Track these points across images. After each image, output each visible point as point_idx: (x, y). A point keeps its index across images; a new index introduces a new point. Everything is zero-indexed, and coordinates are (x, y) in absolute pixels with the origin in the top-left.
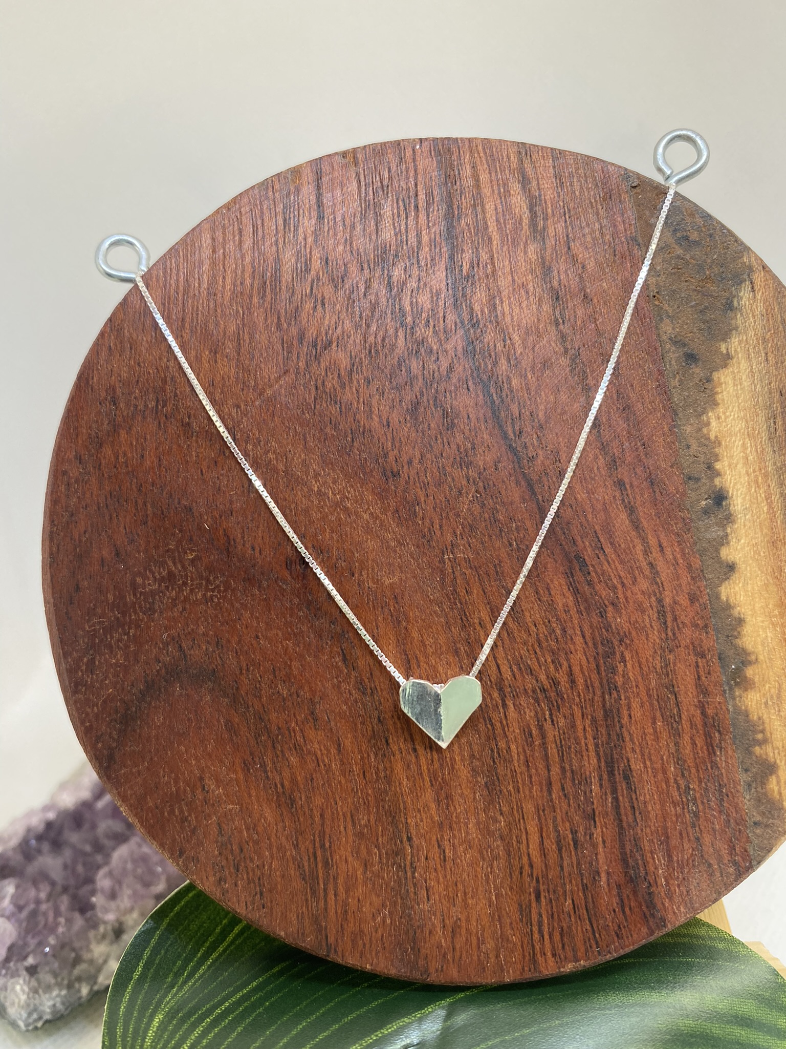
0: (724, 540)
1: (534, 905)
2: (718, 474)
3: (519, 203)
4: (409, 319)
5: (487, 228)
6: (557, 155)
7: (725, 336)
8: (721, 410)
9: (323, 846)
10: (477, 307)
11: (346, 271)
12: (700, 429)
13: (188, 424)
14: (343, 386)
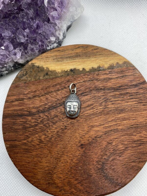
0: (79, 70)
1: (143, 103)
2: (67, 70)
3: (16, 103)
4: (37, 124)
5: (21, 109)
6: (8, 96)
7: (44, 68)
8: (56, 70)
9: (134, 142)
10: (35, 111)
11: (26, 136)
12: (60, 73)
13: (54, 168)
14: (48, 137)
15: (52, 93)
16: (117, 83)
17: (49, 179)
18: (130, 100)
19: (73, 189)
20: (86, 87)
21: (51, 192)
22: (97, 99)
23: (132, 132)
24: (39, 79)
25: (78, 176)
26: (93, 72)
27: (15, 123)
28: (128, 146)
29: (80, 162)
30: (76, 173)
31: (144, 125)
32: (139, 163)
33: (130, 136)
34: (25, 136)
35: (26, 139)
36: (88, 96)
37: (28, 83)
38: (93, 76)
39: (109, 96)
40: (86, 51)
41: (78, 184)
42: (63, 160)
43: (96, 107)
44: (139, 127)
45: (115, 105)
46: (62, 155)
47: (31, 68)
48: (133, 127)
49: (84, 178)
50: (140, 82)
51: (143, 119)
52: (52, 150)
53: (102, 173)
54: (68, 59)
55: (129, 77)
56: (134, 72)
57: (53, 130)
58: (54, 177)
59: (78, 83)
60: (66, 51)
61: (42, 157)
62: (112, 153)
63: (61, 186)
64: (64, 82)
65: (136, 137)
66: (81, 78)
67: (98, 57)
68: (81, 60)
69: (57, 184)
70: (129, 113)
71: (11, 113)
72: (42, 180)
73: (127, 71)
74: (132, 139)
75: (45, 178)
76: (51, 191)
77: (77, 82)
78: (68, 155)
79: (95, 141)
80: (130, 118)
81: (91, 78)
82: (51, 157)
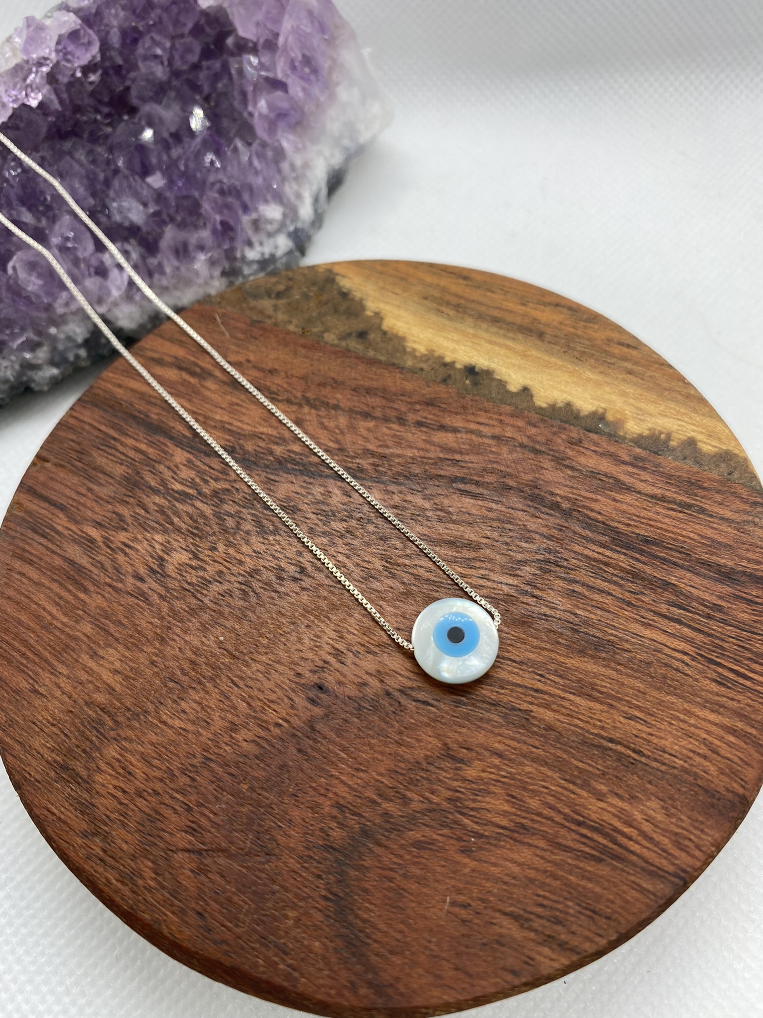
0: (502, 383)
2: (453, 363)
4: (193, 492)
7: (363, 308)
8: (410, 338)
9: (579, 824)
11: (118, 514)
12: (415, 357)
14: (201, 569)
15: (333, 412)
16: (643, 521)
17: (78, 746)
18: (667, 621)
19: (150, 864)
20: (494, 462)
21: (46, 813)
22: (511, 534)
23: (591, 769)
24: (320, 336)
25: (211, 816)
26: (561, 421)
27: (113, 442)
28: (536, 826)
29: (262, 760)
30: (210, 796)
31: (676, 772)
32: (541, 944)
33: (574, 784)
34: (114, 512)
35: (105, 527)
36: (480, 503)
37: (265, 330)
38: (550, 436)
39: (575, 552)
40: (579, 333)
41: (187, 855)
42: (195, 706)
43: (489, 566)
44: (639, 765)
45: (581, 606)
46: (204, 677)
47: (314, 284)
48: (611, 749)
49: (232, 843)
50: (756, 570)
51: (684, 743)
52: (178, 631)
53: (329, 873)
54: (484, 326)
55: (715, 526)
56: (751, 518)
57: (238, 556)
58: (105, 752)
59: (467, 432)
60: (493, 292)
61: (117, 640)
62: (435, 810)
63: (108, 813)
64: (410, 397)
65: (602, 805)
66: (491, 418)
67: (620, 376)
68: (534, 353)
69: (98, 792)
70: (628, 675)
71: (125, 398)
72: (49, 736)
73: (718, 492)
74: (572, 805)
75: (66, 731)
76: (49, 811)
77: (466, 425)
78: (233, 697)
79: (391, 705)
80: (620, 699)
81: (539, 442)
82: (155, 658)
